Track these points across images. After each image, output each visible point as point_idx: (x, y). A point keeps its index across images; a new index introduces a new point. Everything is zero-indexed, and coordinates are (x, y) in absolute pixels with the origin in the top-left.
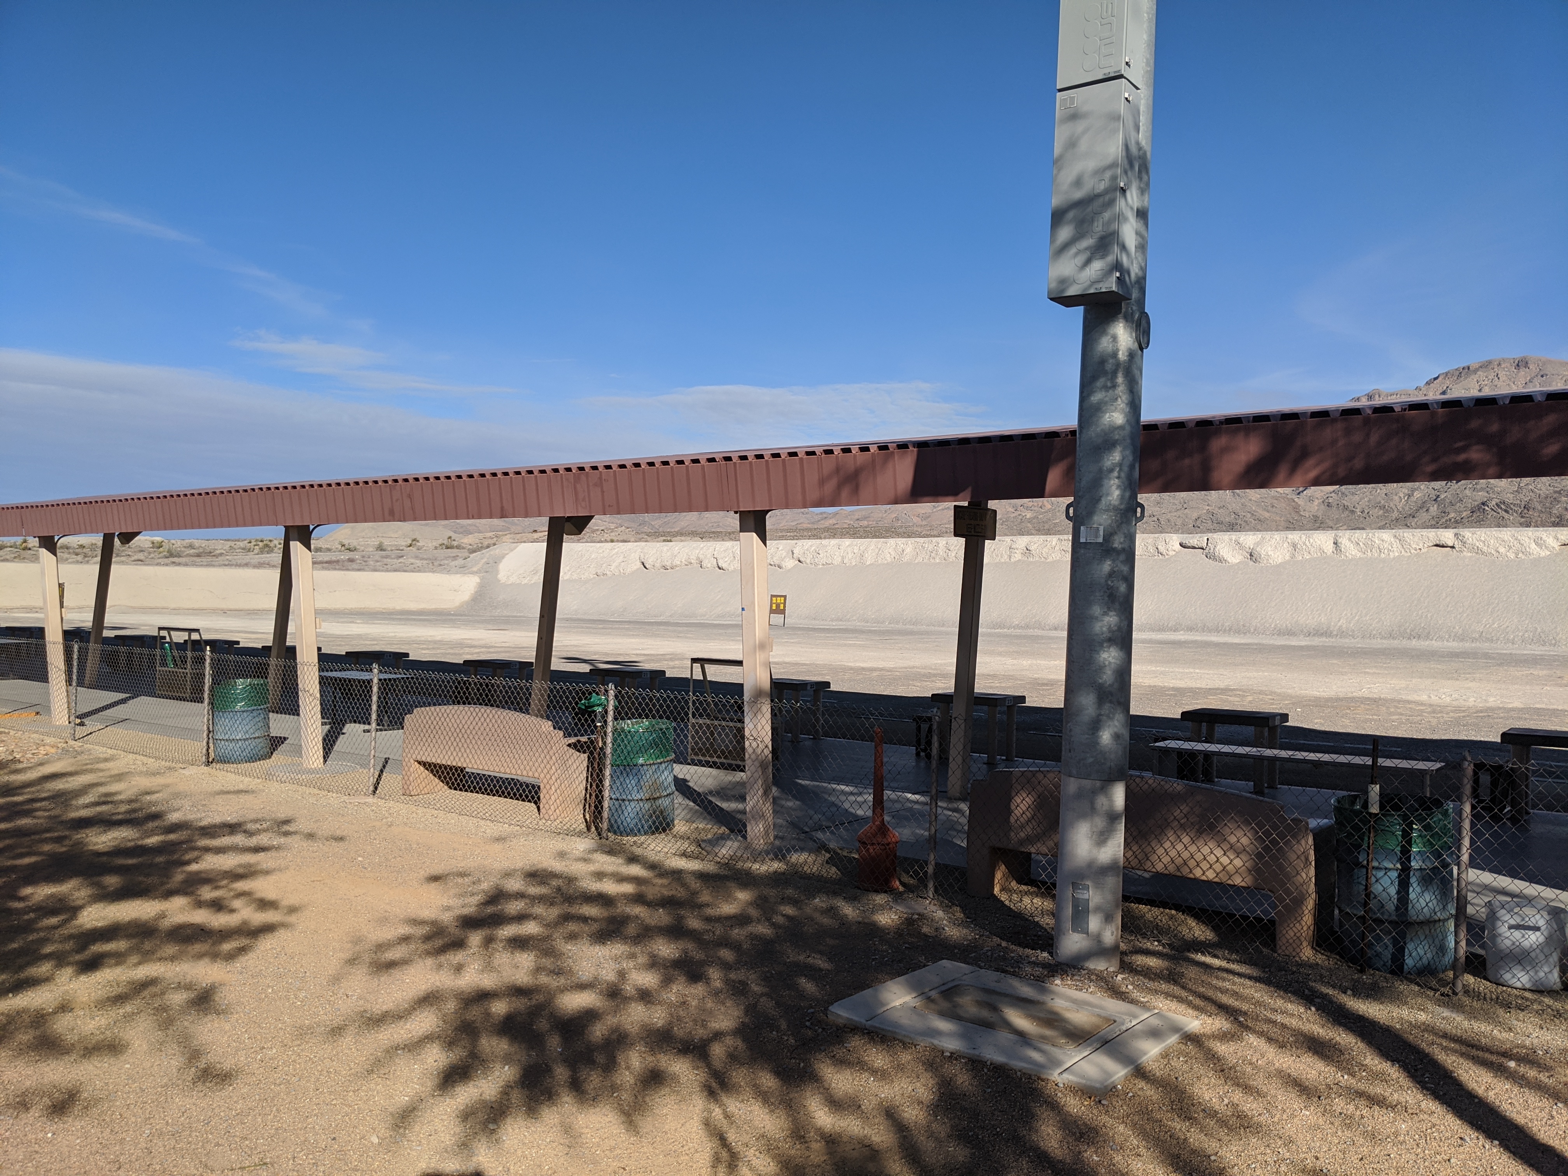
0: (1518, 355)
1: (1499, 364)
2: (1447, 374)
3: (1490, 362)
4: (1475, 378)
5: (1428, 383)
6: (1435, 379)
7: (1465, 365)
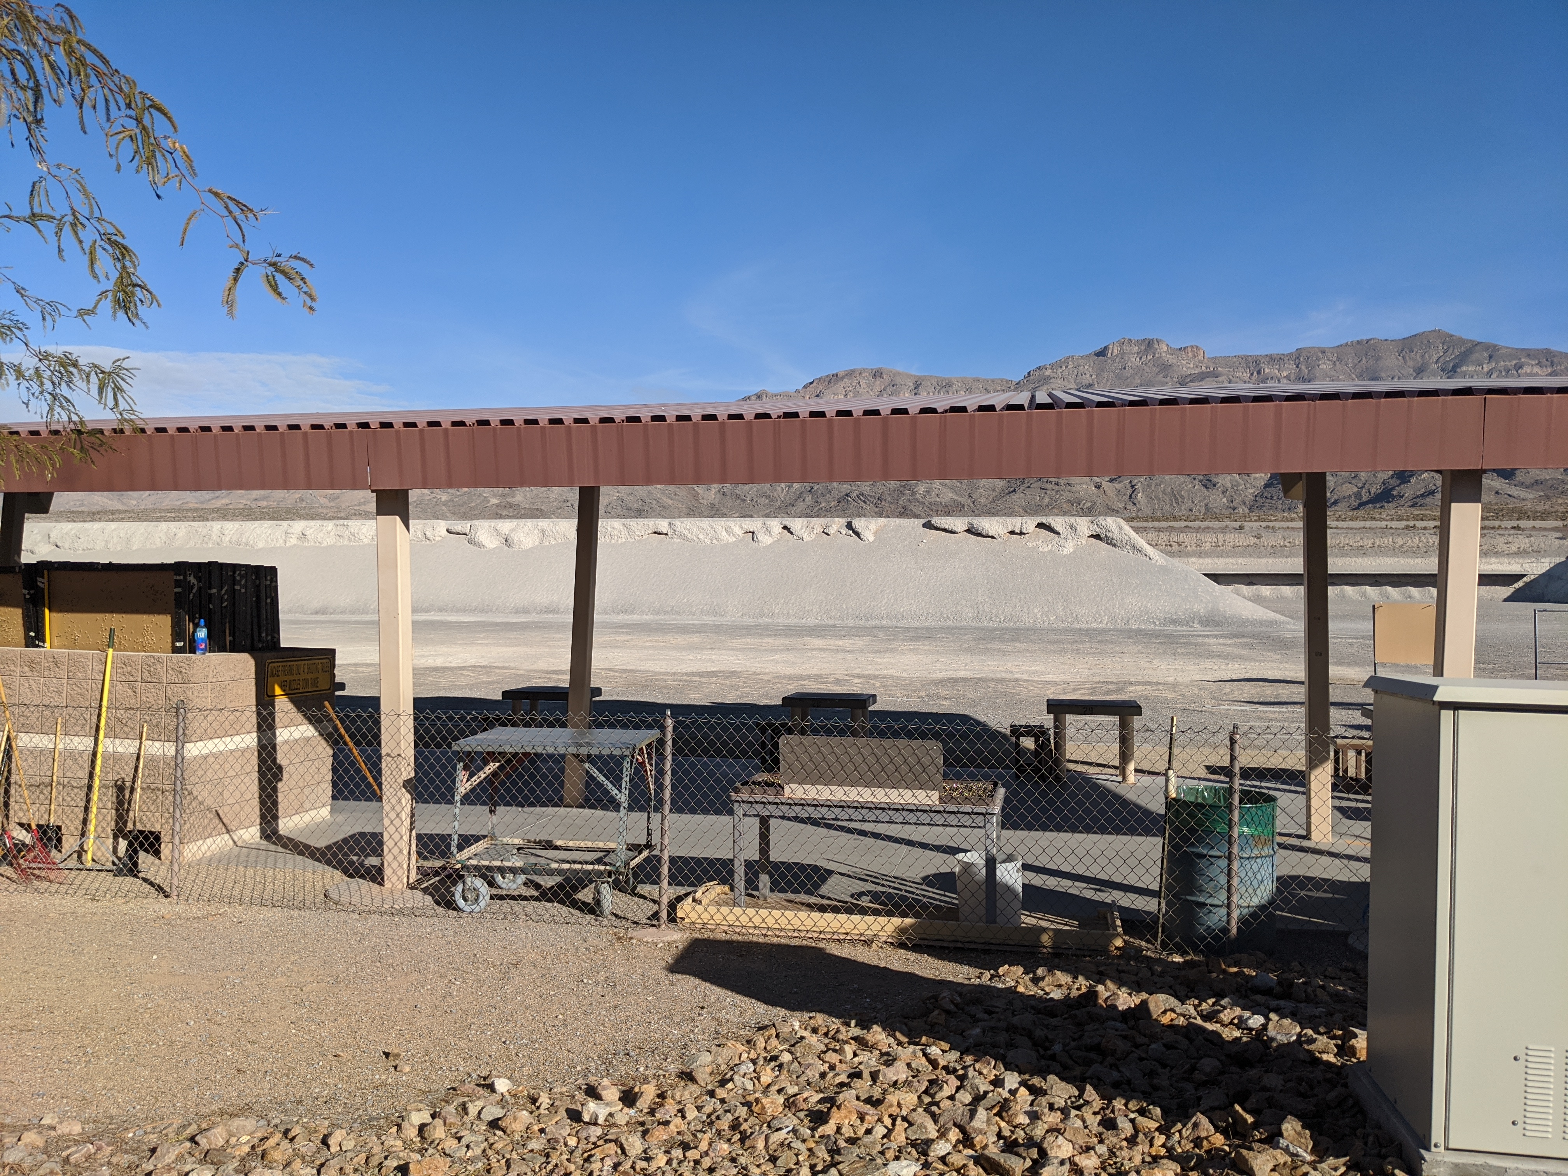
0: (875, 366)
1: (860, 374)
2: (820, 379)
3: (853, 371)
4: (842, 384)
5: (805, 387)
6: (811, 383)
7: (834, 372)
